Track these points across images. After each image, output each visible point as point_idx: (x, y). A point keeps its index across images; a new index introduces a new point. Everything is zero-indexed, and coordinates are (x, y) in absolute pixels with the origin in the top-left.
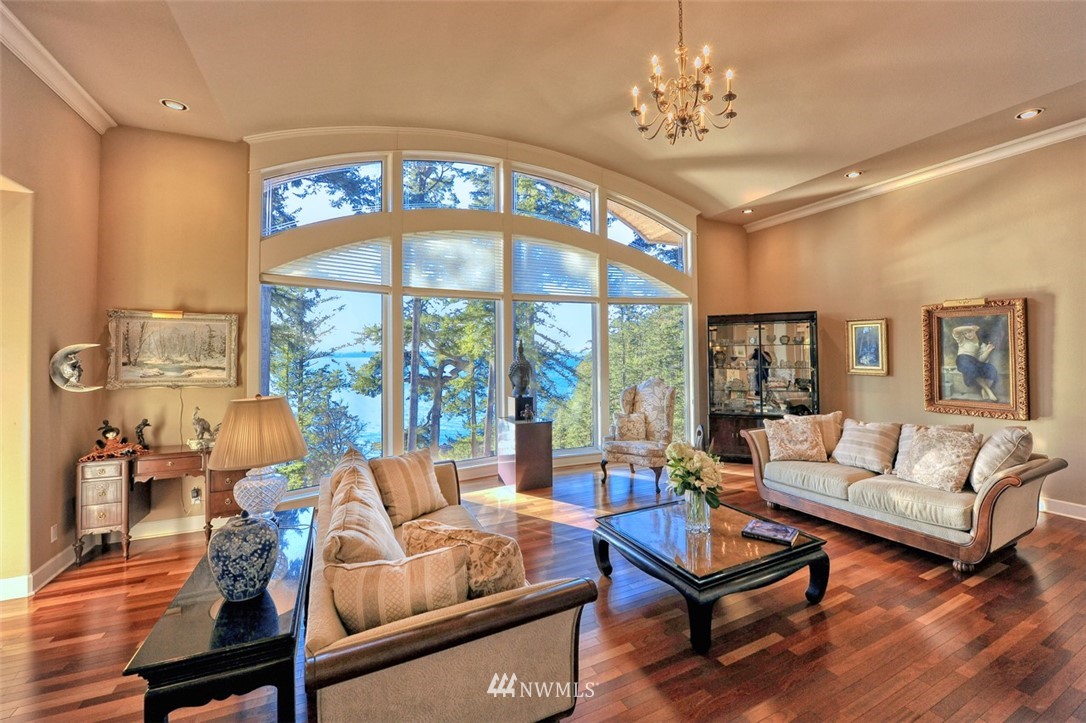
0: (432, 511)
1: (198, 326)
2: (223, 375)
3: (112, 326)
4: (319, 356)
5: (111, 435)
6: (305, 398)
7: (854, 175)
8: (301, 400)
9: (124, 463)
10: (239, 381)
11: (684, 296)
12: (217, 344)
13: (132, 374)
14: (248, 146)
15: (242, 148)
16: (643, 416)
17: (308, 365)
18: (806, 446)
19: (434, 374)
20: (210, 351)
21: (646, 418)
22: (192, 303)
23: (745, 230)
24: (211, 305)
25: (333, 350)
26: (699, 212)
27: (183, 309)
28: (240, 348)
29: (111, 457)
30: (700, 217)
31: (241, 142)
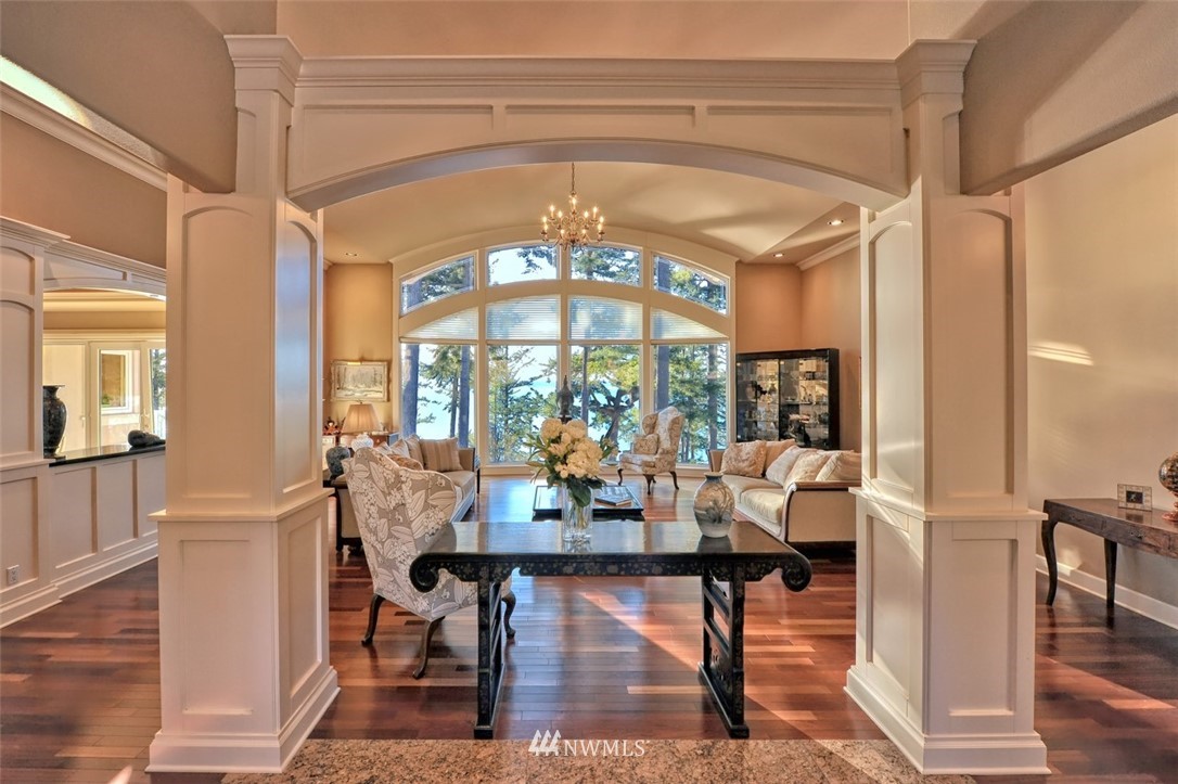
0: (450, 471)
1: (369, 368)
2: (380, 395)
3: (332, 369)
4: (520, 385)
5: (331, 424)
6: (510, 422)
7: (836, 223)
8: (507, 422)
9: (334, 437)
10: (389, 400)
11: (722, 336)
12: (378, 378)
13: (341, 394)
14: (392, 264)
15: (389, 266)
16: (656, 437)
17: (511, 393)
18: (746, 463)
19: (612, 403)
20: (375, 382)
21: (658, 439)
22: (367, 356)
23: (798, 267)
24: (375, 357)
25: (532, 379)
26: (737, 259)
27: (362, 360)
28: (389, 381)
29: (330, 434)
30: (739, 263)
31: (389, 263)
